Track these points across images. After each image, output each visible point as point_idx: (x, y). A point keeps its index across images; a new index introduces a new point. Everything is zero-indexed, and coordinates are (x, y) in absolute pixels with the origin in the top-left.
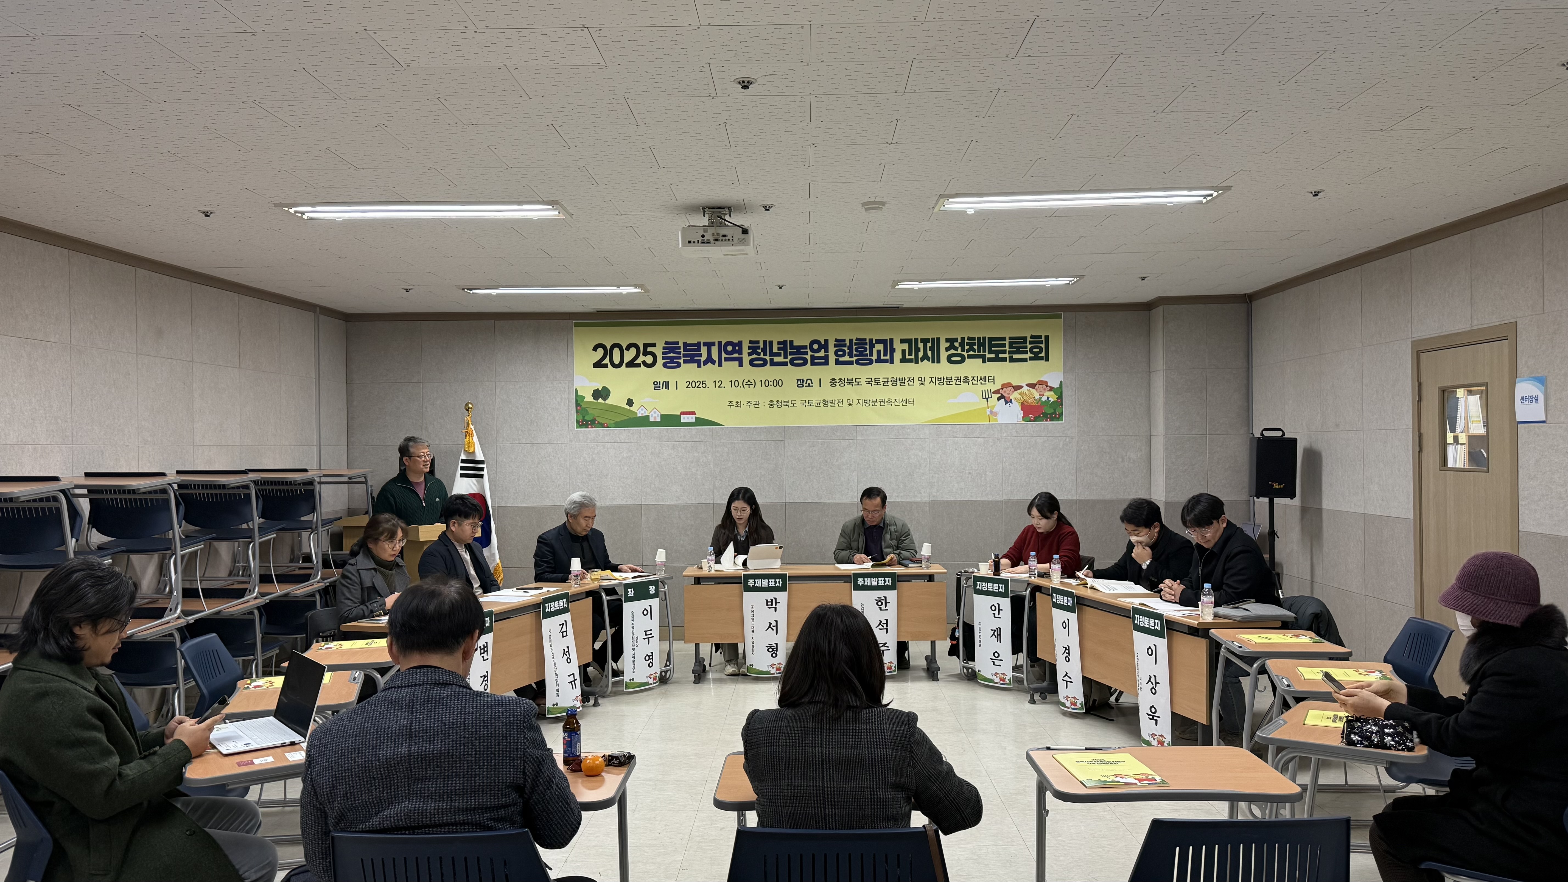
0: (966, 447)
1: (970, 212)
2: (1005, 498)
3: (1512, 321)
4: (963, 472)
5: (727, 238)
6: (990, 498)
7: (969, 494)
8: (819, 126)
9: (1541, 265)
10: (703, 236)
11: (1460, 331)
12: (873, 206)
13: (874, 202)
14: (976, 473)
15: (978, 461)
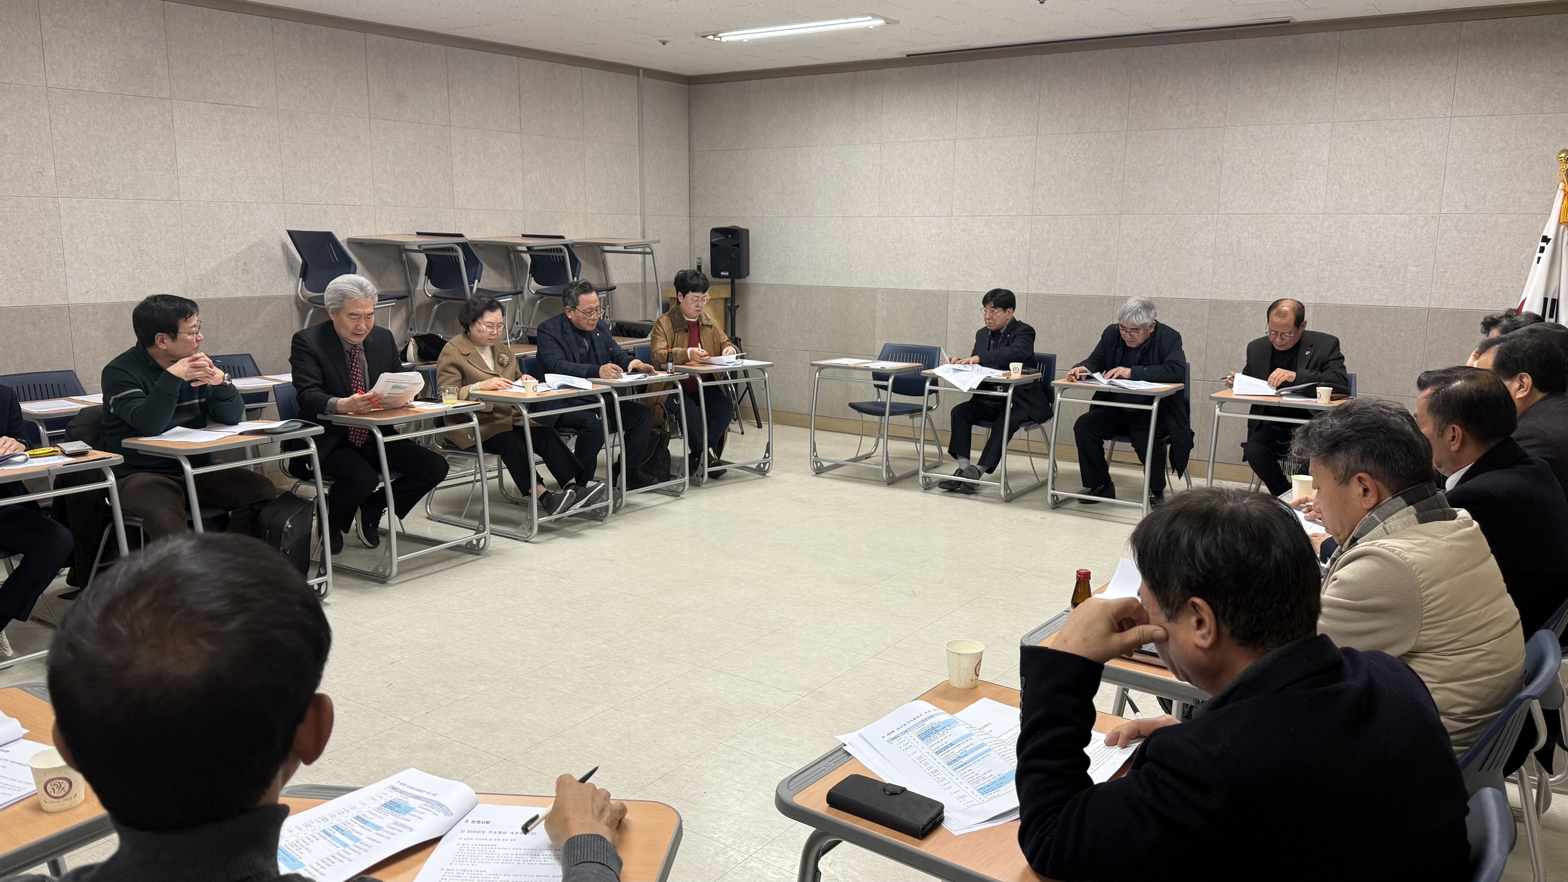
0: (1380, 227)
2: (1434, 305)
4: (1369, 264)
6: (1410, 304)
14: (1391, 266)
15: (1397, 249)
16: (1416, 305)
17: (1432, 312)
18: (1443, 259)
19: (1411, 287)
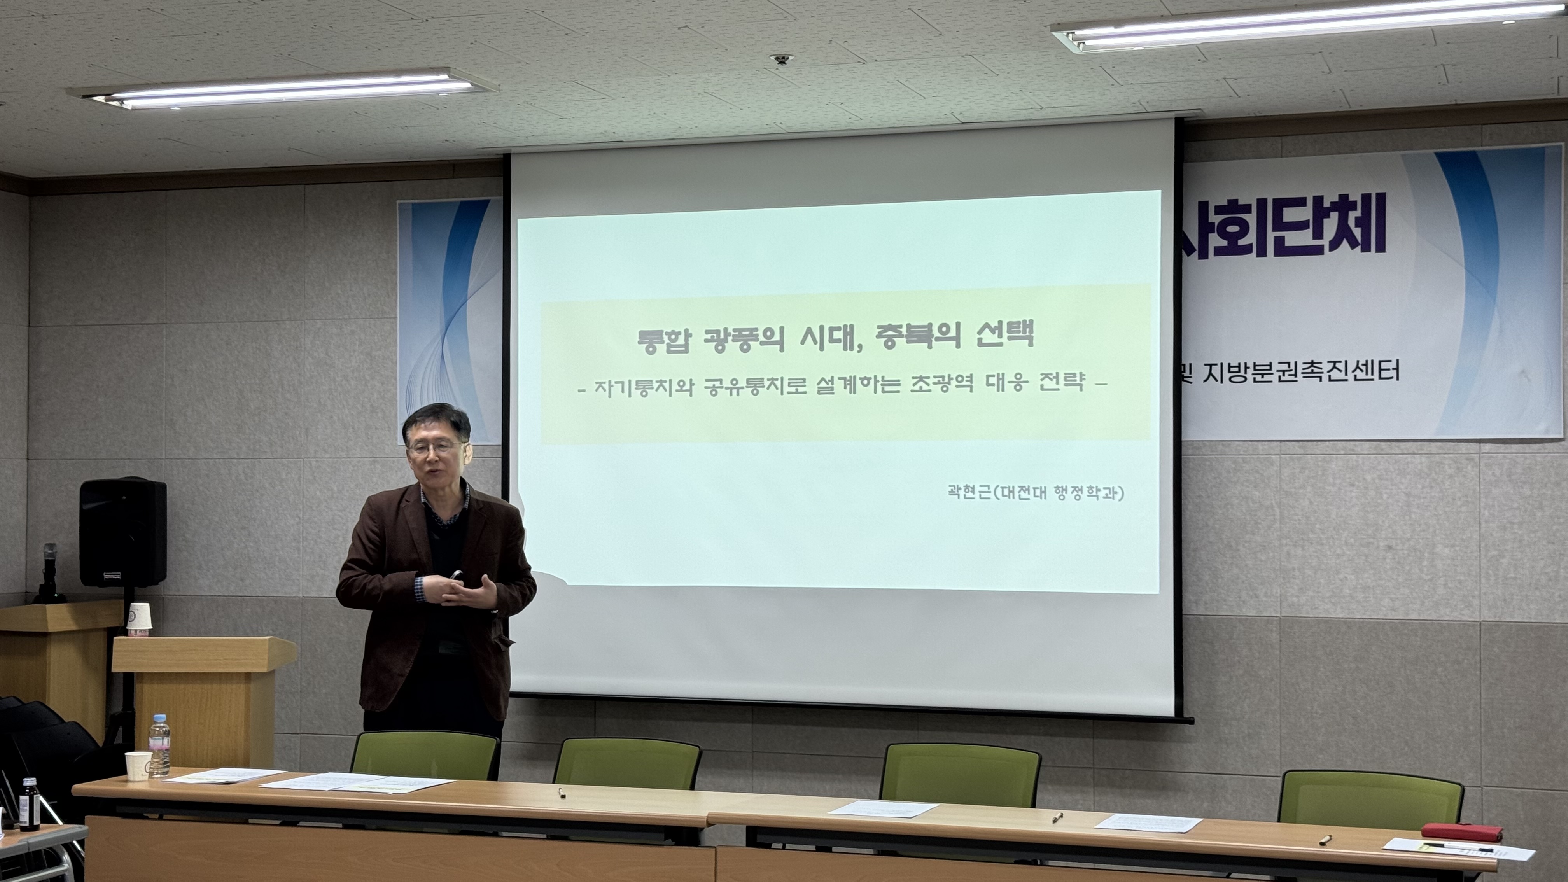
0: (1380, 478)
2: (1488, 615)
4: (1369, 544)
6: (1446, 614)
7: (1386, 602)
14: (1406, 546)
15: (1413, 516)
16: (1455, 616)
17: (1486, 628)
18: (1495, 535)
19: (1445, 585)
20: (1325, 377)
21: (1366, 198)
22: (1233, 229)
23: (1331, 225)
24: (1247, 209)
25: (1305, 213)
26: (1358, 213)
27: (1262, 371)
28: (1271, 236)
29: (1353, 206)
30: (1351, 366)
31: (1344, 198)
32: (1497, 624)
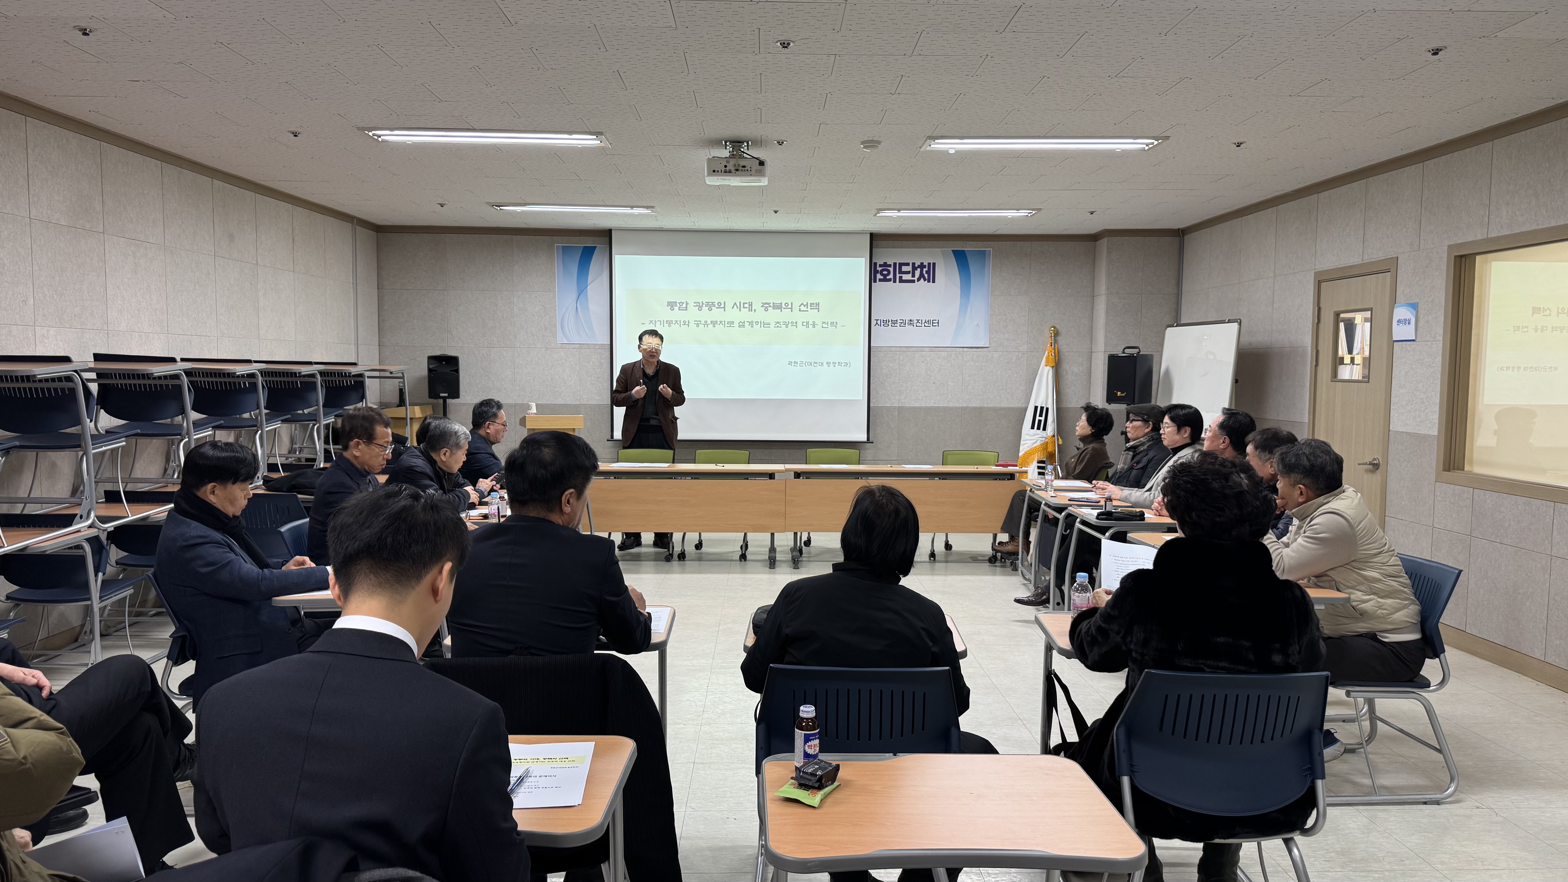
0: (932, 359)
1: (952, 151)
2: (964, 405)
3: (1394, 256)
4: (928, 382)
5: (746, 169)
6: (951, 405)
7: (933, 401)
8: (837, 78)
9: (1420, 210)
10: (726, 166)
11: (1353, 264)
12: (871, 144)
13: (872, 141)
14: (939, 382)
15: (942, 372)
16: (954, 405)
17: (964, 409)
18: (967, 378)
19: (951, 395)
20: (915, 325)
21: (929, 264)
22: (885, 272)
23: (917, 273)
24: (890, 266)
25: (909, 268)
26: (927, 269)
27: (894, 322)
28: (898, 275)
29: (925, 267)
30: (923, 322)
31: (922, 263)
32: (967, 407)
